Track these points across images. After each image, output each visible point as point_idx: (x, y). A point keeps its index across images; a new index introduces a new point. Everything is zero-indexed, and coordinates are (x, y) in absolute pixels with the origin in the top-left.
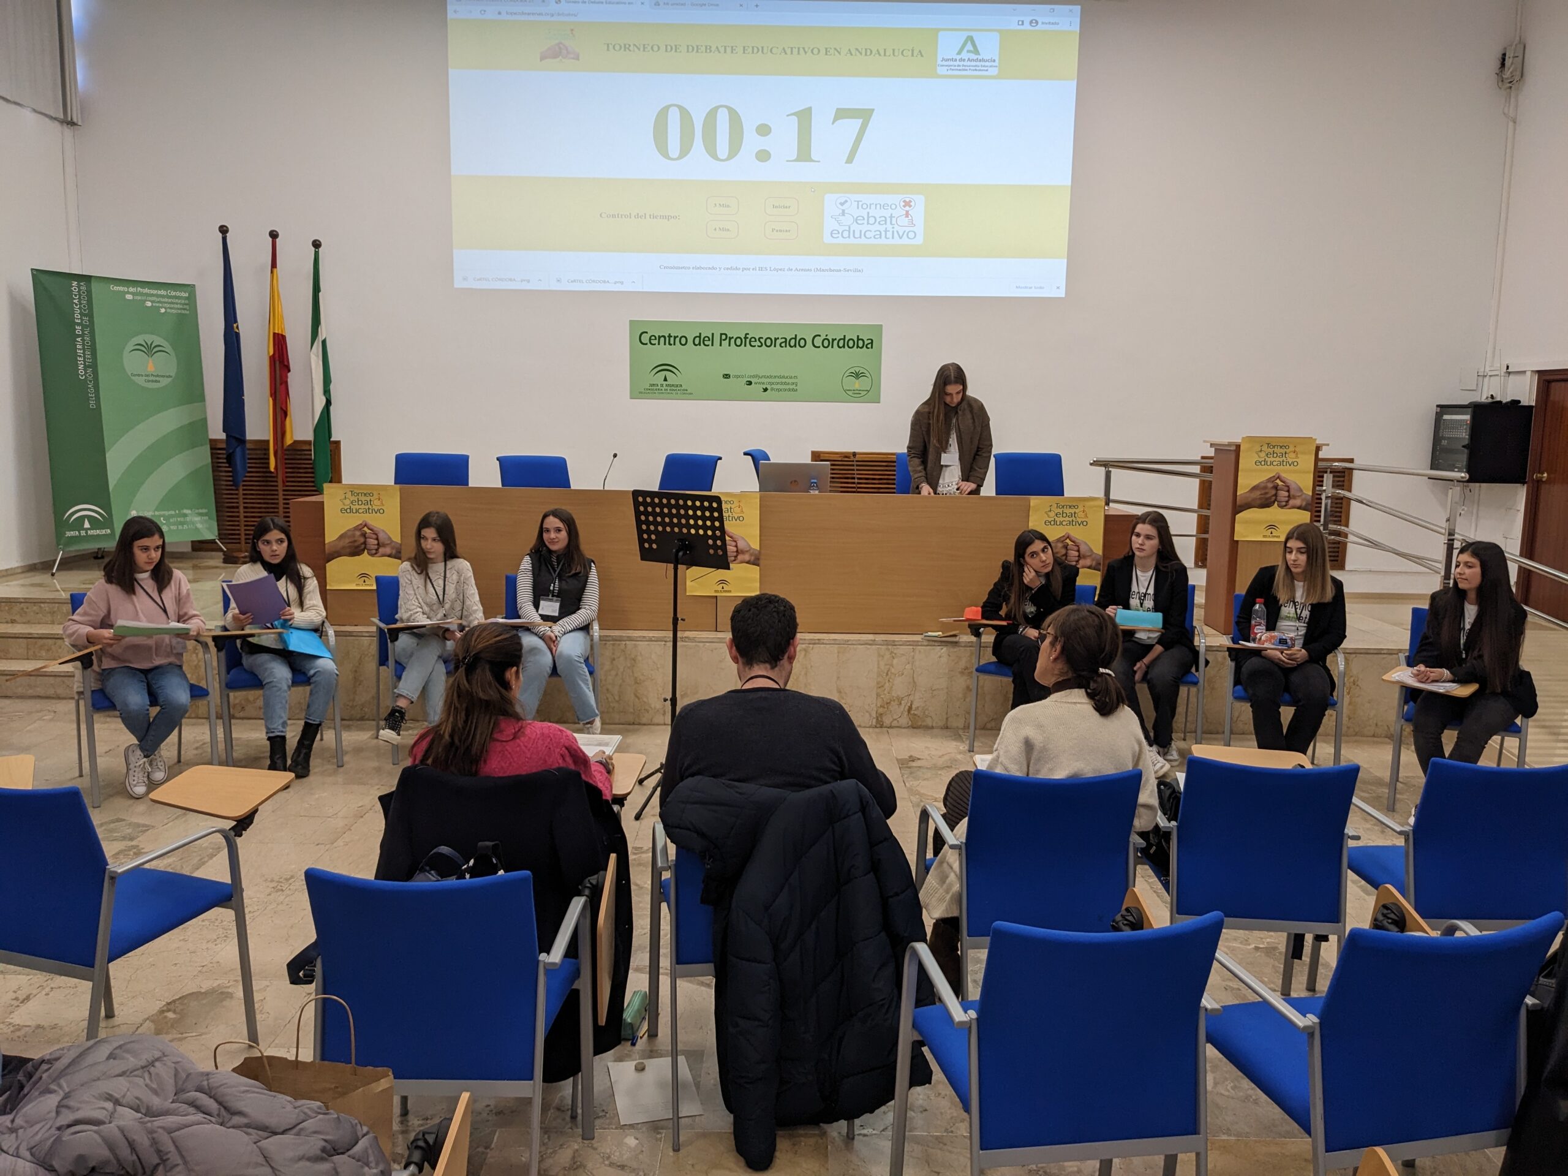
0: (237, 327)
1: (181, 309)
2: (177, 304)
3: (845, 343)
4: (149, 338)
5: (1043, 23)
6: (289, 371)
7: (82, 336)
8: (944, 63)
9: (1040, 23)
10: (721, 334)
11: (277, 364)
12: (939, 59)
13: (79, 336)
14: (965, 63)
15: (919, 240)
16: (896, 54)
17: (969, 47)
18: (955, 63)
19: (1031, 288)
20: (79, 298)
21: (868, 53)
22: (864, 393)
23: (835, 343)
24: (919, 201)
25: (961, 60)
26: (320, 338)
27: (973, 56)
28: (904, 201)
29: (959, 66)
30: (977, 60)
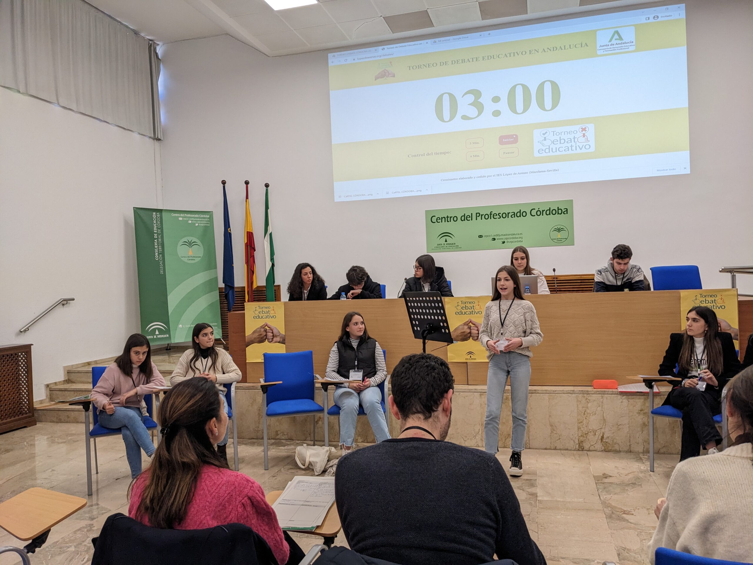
0: (230, 230)
1: (205, 223)
2: (204, 221)
3: (550, 212)
4: (190, 239)
5: (661, 17)
6: (255, 250)
7: (158, 239)
8: (601, 48)
9: (660, 17)
10: (477, 213)
11: (249, 247)
12: (598, 46)
13: (156, 239)
14: (614, 46)
15: (592, 149)
16: (571, 47)
17: (616, 36)
18: (609, 47)
19: (667, 170)
20: (156, 221)
21: (555, 50)
22: (563, 240)
23: (544, 212)
24: (591, 128)
25: (612, 45)
26: (269, 233)
27: (620, 42)
28: (582, 128)
29: (610, 48)
30: (621, 43)
